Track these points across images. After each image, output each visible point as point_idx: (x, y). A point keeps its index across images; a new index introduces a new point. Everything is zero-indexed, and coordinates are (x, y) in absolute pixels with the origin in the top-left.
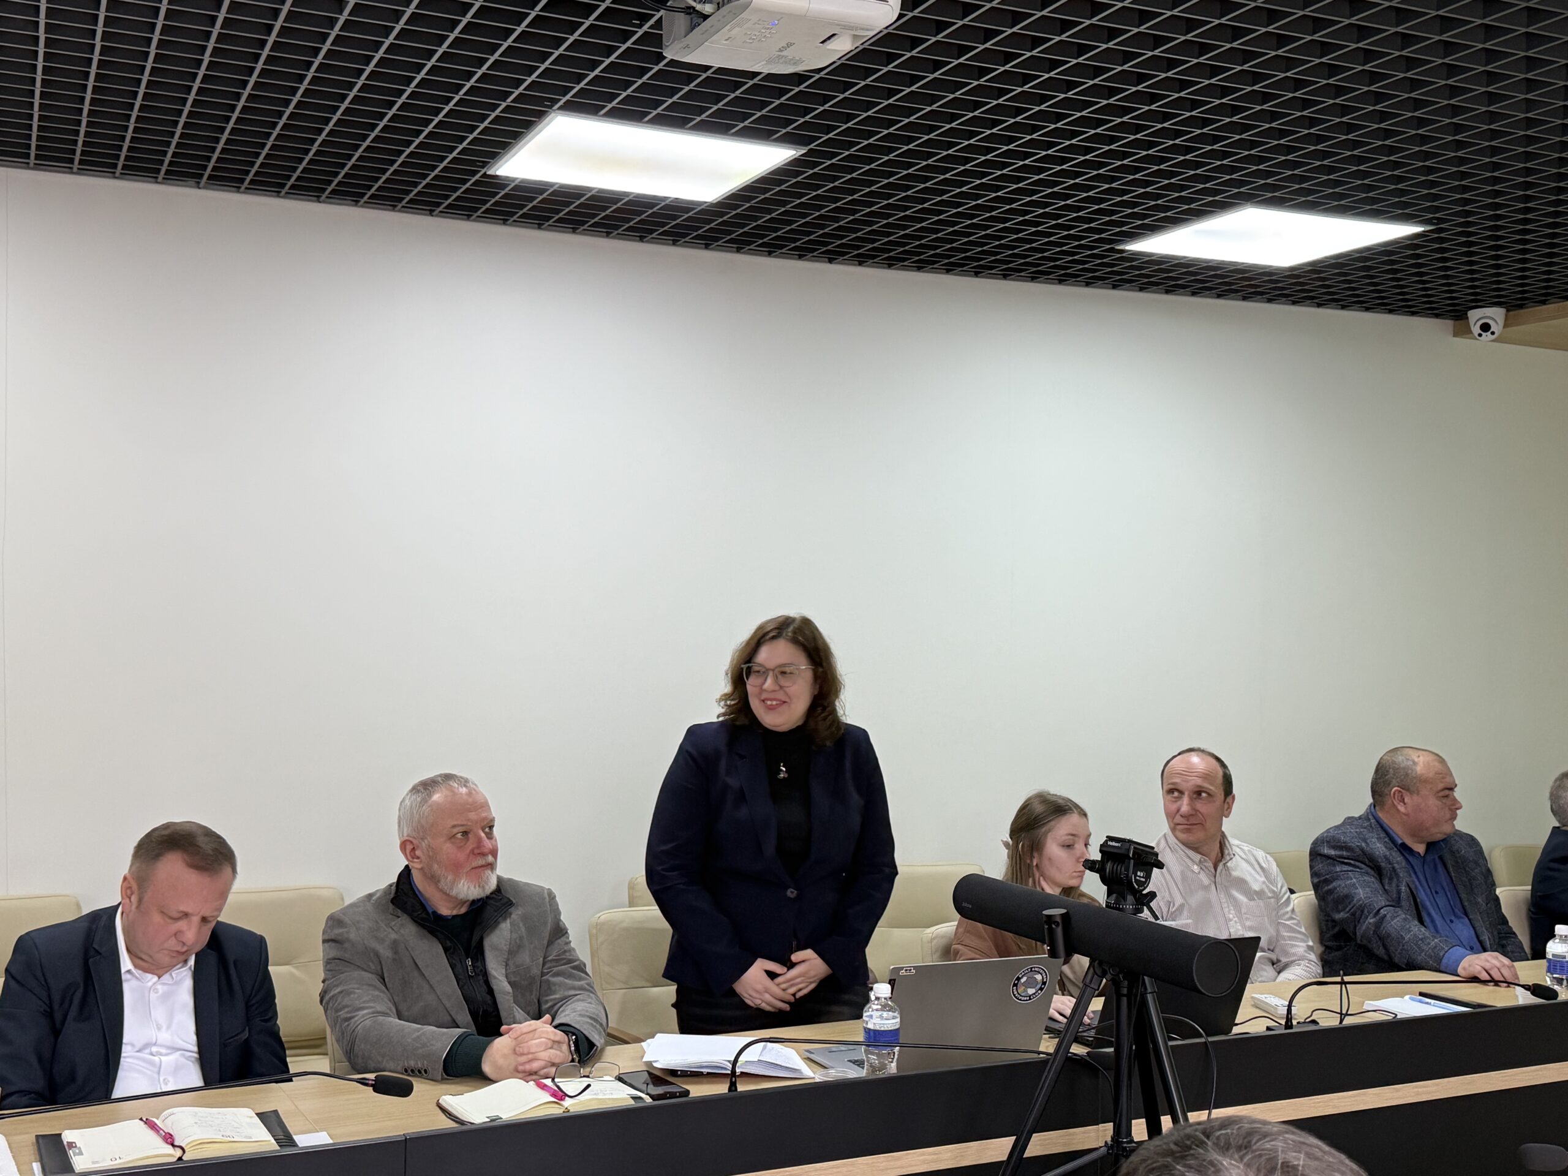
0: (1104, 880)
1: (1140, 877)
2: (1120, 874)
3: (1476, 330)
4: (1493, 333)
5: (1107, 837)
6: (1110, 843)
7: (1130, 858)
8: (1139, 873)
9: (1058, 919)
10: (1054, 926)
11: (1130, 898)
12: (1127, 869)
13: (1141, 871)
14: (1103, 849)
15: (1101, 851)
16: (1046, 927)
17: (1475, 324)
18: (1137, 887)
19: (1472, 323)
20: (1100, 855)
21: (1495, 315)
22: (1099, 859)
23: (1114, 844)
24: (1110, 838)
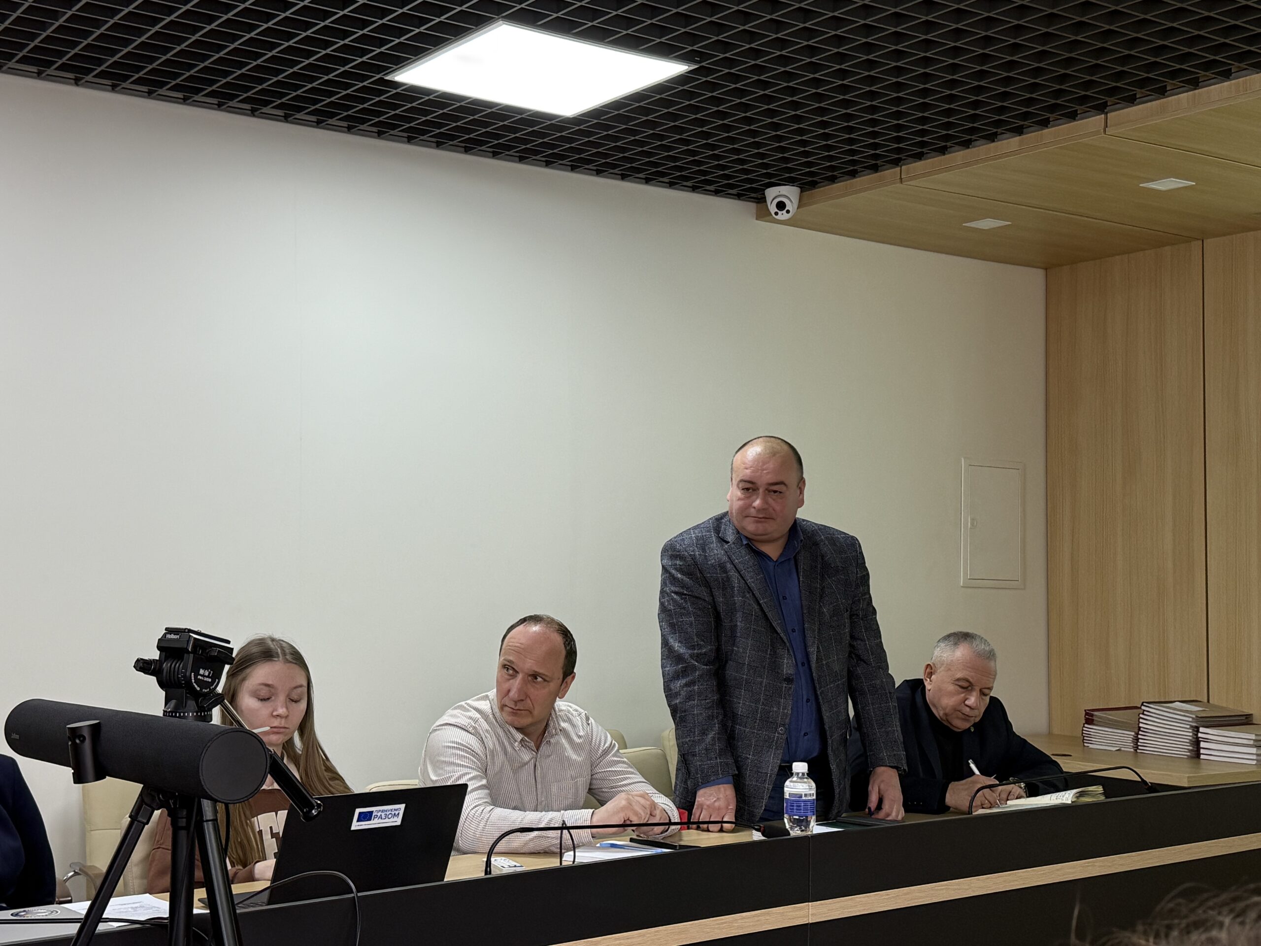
0: (162, 684)
1: (203, 676)
2: (178, 674)
3: (773, 208)
4: (788, 212)
5: (166, 629)
6: (169, 636)
7: (188, 652)
8: (202, 672)
9: (86, 733)
10: (78, 741)
11: (191, 704)
12: (185, 667)
13: (205, 669)
14: (163, 644)
15: (159, 648)
16: (70, 743)
17: (771, 203)
18: (198, 689)
19: (769, 200)
20: (158, 652)
21: (788, 193)
22: (157, 658)
23: (172, 636)
24: (169, 631)
